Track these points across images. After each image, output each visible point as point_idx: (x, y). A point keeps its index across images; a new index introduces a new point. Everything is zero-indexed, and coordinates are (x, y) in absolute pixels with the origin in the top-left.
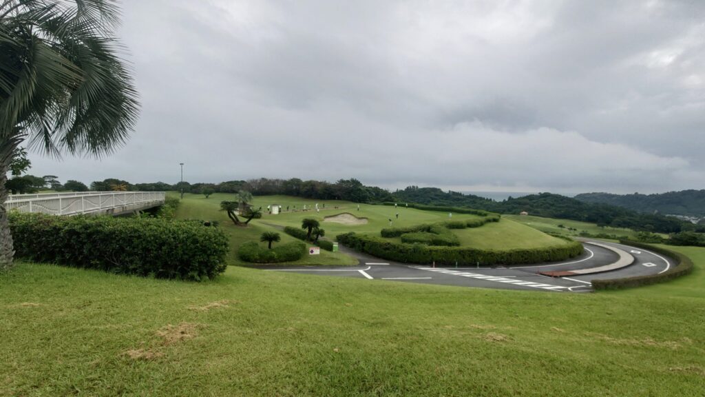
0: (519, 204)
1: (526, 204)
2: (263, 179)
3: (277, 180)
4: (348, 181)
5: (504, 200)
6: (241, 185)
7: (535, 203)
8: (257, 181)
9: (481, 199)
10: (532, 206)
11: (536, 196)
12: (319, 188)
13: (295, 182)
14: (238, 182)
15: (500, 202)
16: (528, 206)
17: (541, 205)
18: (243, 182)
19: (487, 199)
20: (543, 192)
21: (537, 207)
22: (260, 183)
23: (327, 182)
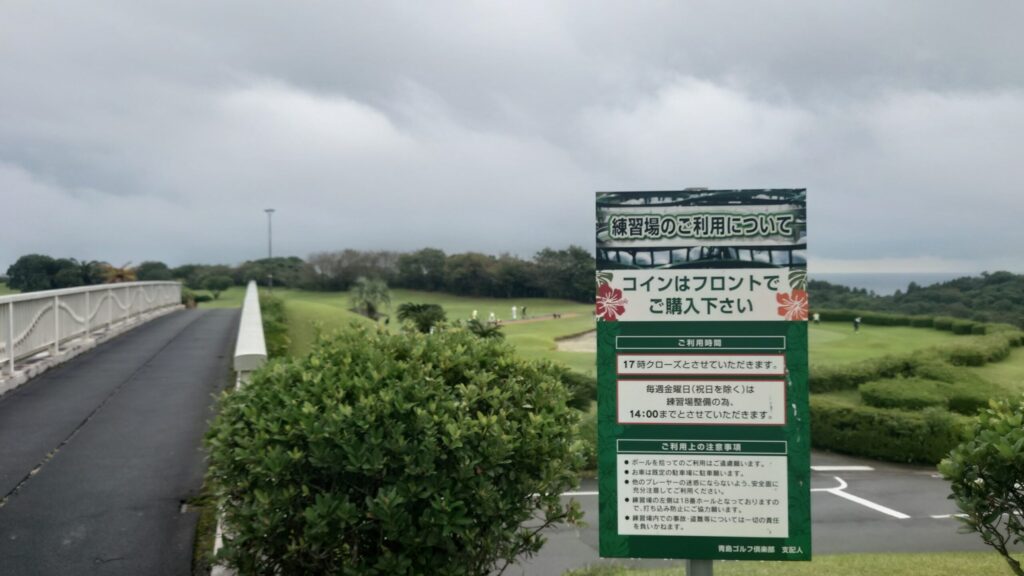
0: (937, 299)
1: (953, 300)
2: (349, 253)
3: (385, 255)
4: (563, 253)
5: (898, 292)
6: (291, 267)
7: (974, 296)
8: (333, 255)
9: (840, 289)
10: (968, 304)
11: (976, 280)
12: (492, 270)
13: (432, 257)
14: (282, 259)
15: (888, 297)
16: (956, 306)
17: (991, 302)
18: (295, 260)
19: (855, 291)
20: (991, 271)
21: (981, 306)
22: (340, 262)
23: (512, 255)
